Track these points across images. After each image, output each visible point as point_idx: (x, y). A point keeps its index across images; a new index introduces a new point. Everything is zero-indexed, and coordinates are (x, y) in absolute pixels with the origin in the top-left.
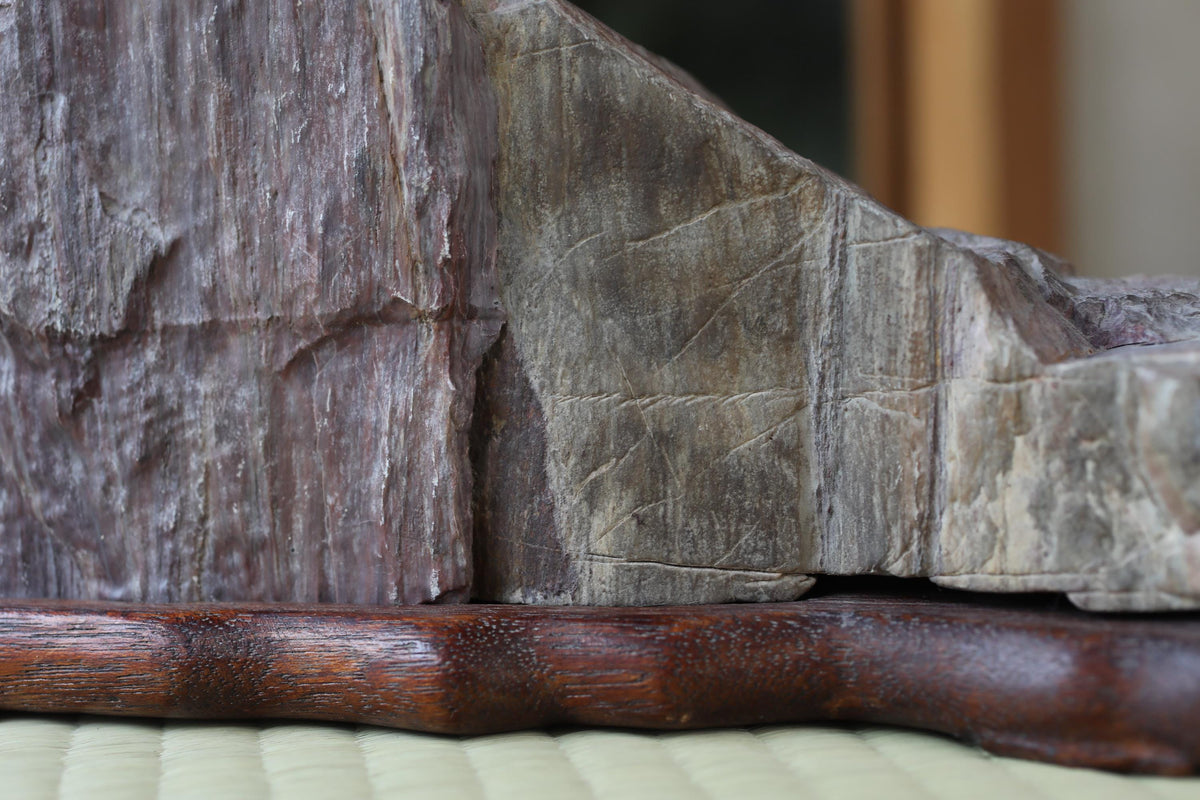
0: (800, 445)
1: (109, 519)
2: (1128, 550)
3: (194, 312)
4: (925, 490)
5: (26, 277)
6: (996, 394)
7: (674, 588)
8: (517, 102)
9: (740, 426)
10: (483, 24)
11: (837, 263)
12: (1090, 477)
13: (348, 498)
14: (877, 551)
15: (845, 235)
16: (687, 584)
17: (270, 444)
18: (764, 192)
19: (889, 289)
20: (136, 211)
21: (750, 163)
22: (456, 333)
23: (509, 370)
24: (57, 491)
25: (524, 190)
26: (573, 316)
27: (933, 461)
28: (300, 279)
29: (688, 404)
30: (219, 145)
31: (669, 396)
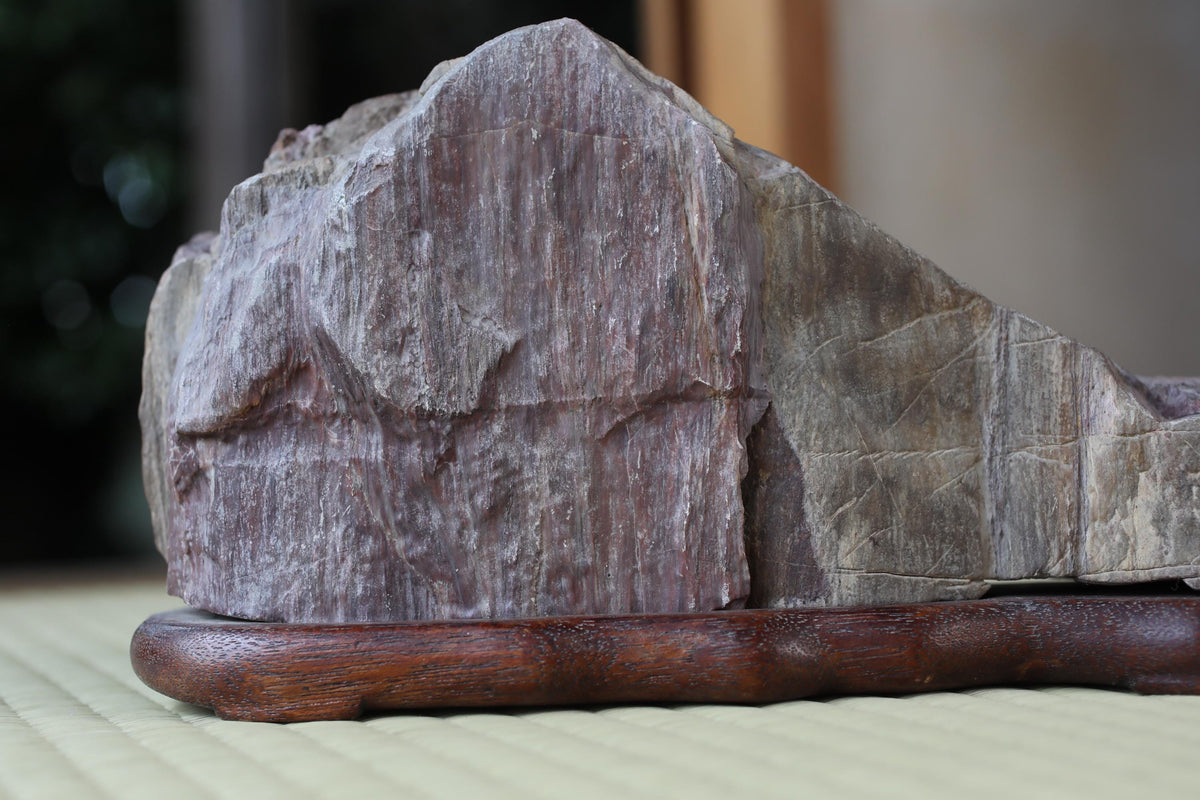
0: (979, 487)
1: (462, 554)
3: (532, 395)
4: (1074, 513)
5: (399, 370)
6: (1124, 444)
7: (900, 591)
8: (778, 242)
9: (939, 474)
10: (752, 186)
11: (1002, 357)
12: (1195, 498)
13: (654, 533)
14: (1040, 559)
15: (1007, 338)
16: (908, 588)
17: (592, 493)
18: (949, 308)
19: (1042, 375)
20: (484, 320)
21: (940, 287)
22: (740, 408)
23: (773, 435)
24: (419, 536)
25: (783, 305)
26: (822, 395)
27: (1079, 493)
28: (620, 369)
29: (905, 458)
30: (554, 270)
31: (891, 452)
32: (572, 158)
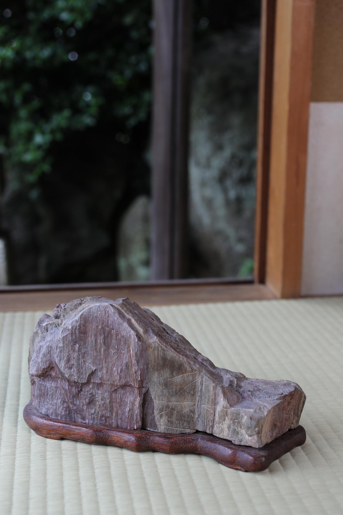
0: (194, 411)
1: (83, 410)
2: (241, 436)
3: (98, 380)
4: (213, 421)
5: (71, 372)
6: (223, 410)
7: (173, 431)
8: (152, 355)
9: (185, 407)
10: (147, 343)
11: (201, 385)
12: (236, 425)
13: (122, 412)
14: (205, 429)
15: (203, 381)
16: (175, 431)
17: (110, 402)
18: (190, 372)
19: (209, 391)
20: (89, 364)
22: (140, 390)
23: (149, 395)
24: (75, 405)
25: (152, 369)
27: (214, 417)
28: (116, 379)
29: (177, 404)
30: (103, 356)
31: (174, 402)
32: (107, 333)
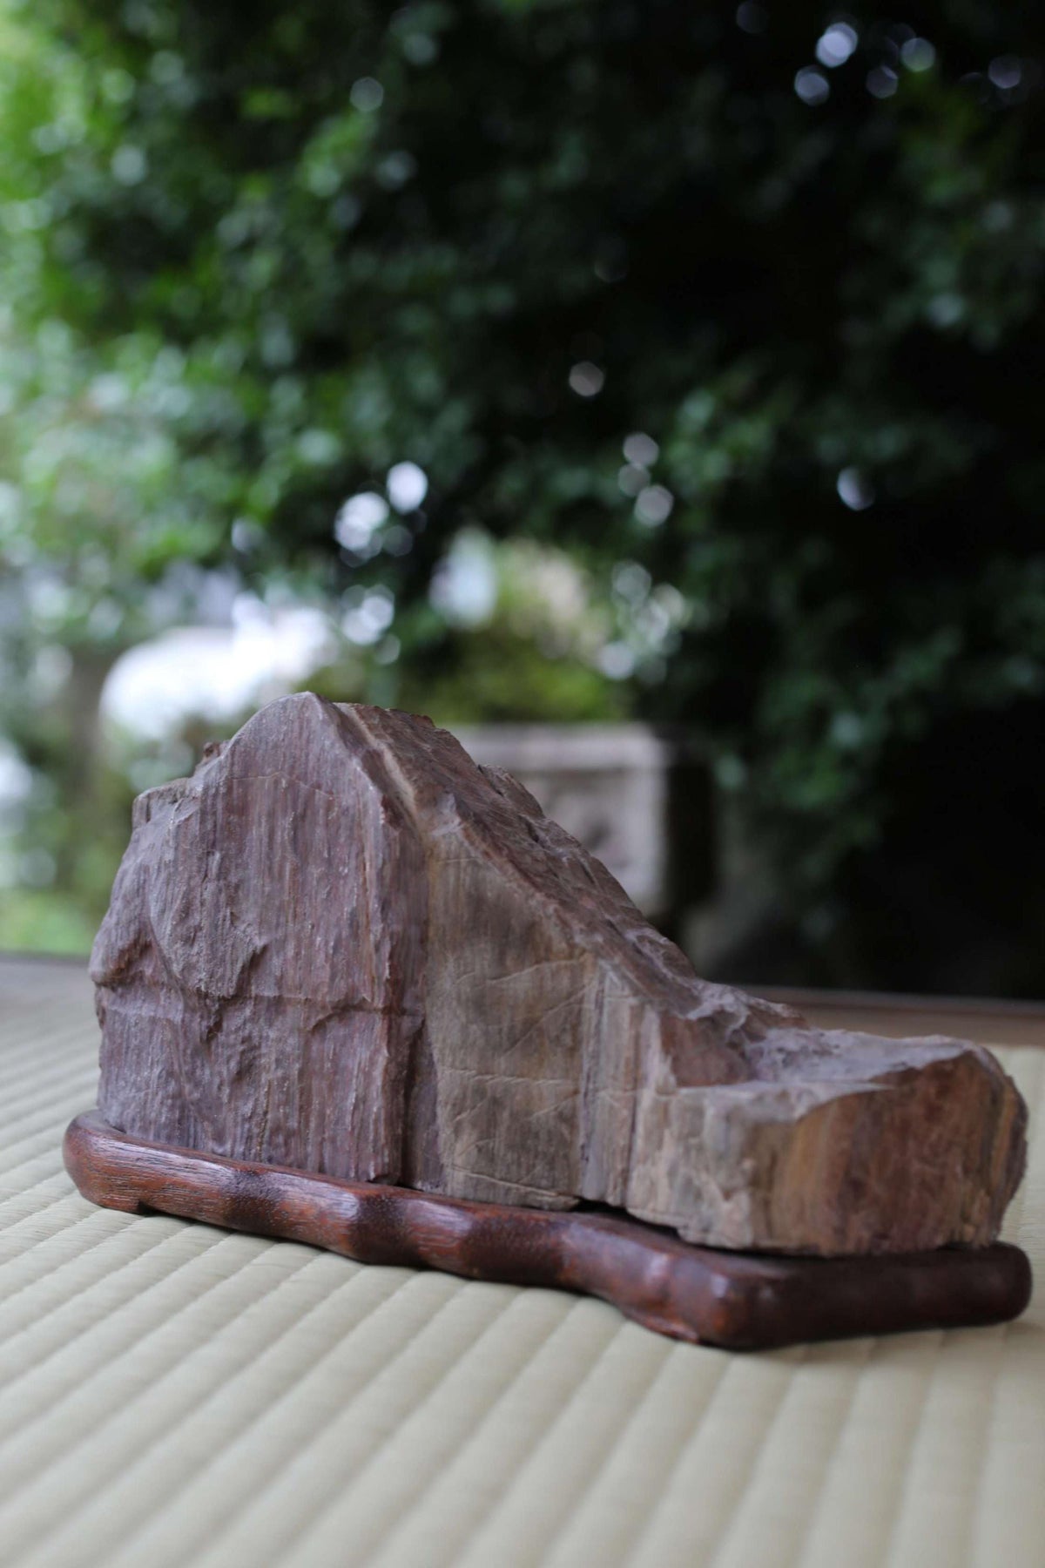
0: (574, 1116)
1: (219, 1105)
2: (707, 1207)
4: (626, 1154)
5: (190, 957)
6: (657, 1101)
7: (495, 1193)
9: (540, 1100)
10: (424, 839)
11: (598, 1007)
12: (694, 1160)
13: (336, 1112)
14: (604, 1188)
15: (603, 991)
16: (502, 1192)
18: (565, 958)
19: (619, 1028)
20: (248, 925)
22: (394, 1023)
23: (424, 1047)
25: (440, 941)
27: (631, 1137)
28: (321, 978)
29: (512, 1082)
32: (303, 805)
